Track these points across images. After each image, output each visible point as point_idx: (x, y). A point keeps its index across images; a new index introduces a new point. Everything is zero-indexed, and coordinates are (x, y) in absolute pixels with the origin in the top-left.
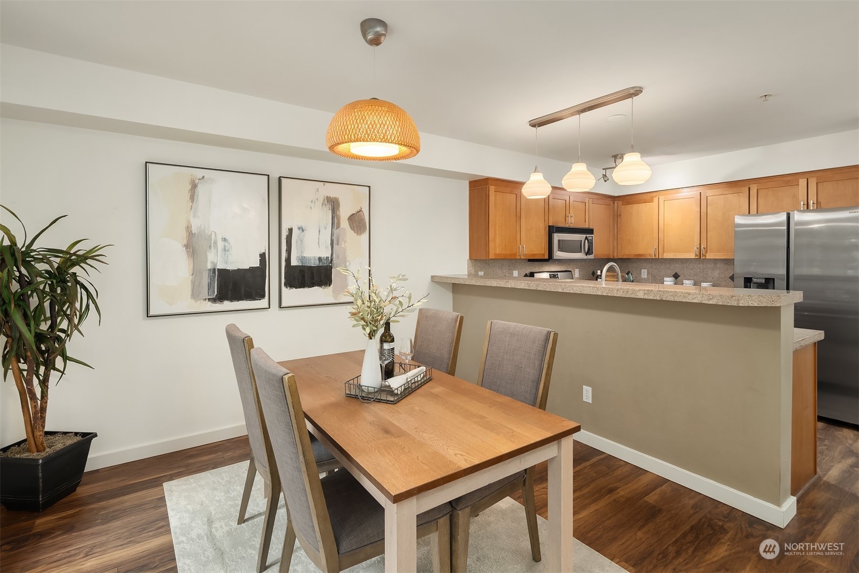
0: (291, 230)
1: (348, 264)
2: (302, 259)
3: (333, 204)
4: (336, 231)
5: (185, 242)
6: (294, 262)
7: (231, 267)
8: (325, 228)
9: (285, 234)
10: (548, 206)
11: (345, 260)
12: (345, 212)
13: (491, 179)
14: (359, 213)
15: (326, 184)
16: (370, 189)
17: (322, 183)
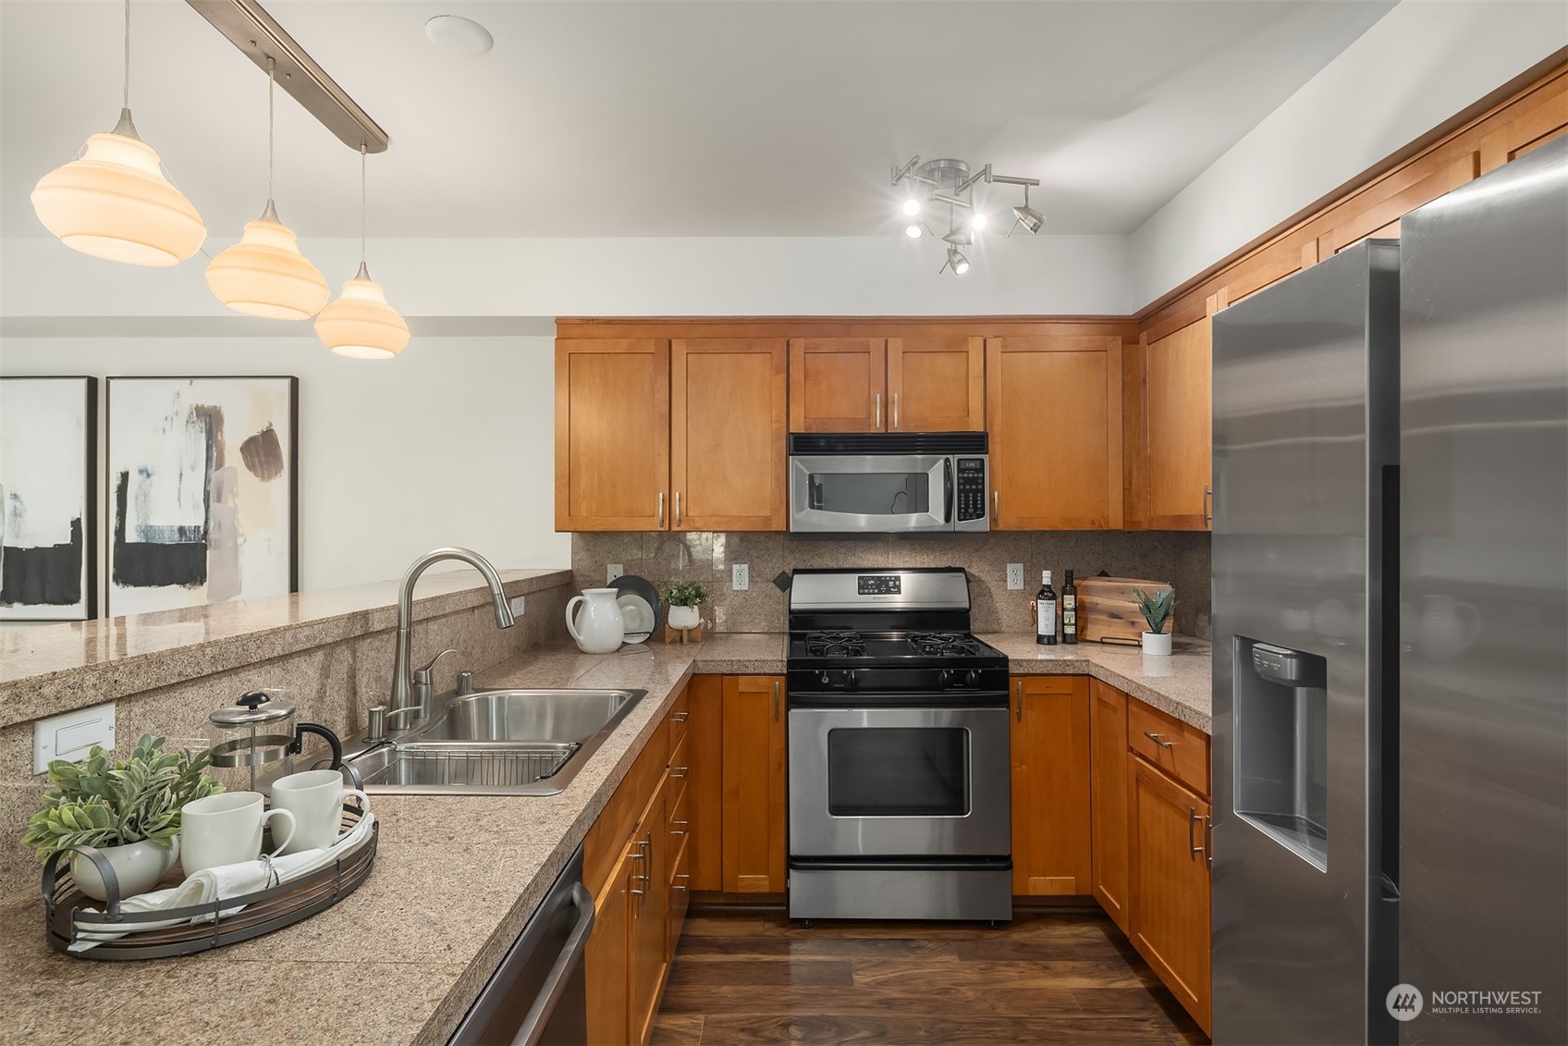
0: (125, 476)
1: (240, 541)
2: (147, 530)
3: (210, 420)
4: (214, 475)
6: (132, 537)
7: (25, 545)
8: (193, 469)
9: (115, 482)
10: (785, 375)
11: (235, 533)
12: (234, 436)
13: (562, 323)
14: (268, 435)
15: (195, 381)
16: (295, 382)
17: (188, 381)
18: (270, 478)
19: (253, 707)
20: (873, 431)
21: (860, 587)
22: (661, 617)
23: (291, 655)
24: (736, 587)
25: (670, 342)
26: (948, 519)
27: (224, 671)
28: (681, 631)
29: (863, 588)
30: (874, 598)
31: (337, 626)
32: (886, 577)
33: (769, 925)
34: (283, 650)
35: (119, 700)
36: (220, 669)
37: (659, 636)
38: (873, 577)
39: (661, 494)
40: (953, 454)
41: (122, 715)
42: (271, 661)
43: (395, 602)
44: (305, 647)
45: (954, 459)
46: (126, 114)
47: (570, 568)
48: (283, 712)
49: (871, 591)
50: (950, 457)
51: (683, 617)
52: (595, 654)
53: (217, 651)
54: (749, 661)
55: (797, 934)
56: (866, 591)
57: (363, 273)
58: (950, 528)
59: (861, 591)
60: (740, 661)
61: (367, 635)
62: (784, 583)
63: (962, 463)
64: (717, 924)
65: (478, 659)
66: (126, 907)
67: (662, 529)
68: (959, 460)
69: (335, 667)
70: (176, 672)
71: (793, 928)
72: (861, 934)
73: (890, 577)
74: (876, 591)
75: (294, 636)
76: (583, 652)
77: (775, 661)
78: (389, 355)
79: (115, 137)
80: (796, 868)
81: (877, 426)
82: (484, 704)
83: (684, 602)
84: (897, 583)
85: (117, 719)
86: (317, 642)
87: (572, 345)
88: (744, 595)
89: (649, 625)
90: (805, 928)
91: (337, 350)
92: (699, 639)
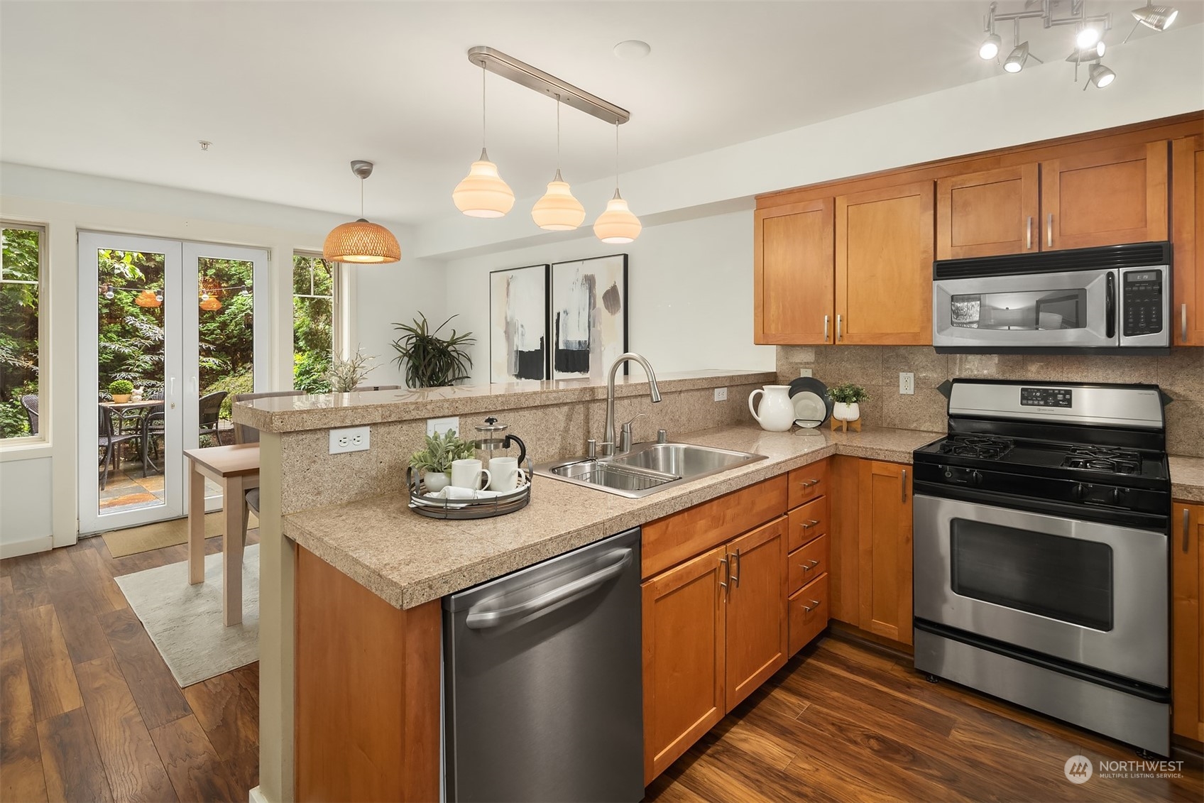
0: (559, 314)
1: (603, 349)
2: (567, 343)
3: (590, 281)
4: (592, 312)
5: (504, 329)
6: (561, 347)
7: (526, 350)
8: (584, 310)
9: (555, 318)
10: (932, 212)
11: (601, 345)
12: (600, 291)
13: (759, 198)
14: (614, 289)
15: (585, 262)
16: (626, 257)
17: (582, 262)
18: (615, 313)
19: (491, 424)
20: (1024, 252)
21: (1023, 398)
22: (829, 409)
23: (548, 406)
24: (902, 391)
25: (835, 199)
26: (1110, 333)
27: (507, 410)
28: (842, 421)
29: (1026, 398)
30: (1040, 410)
31: (574, 394)
32: (1054, 390)
33: (897, 667)
34: (540, 403)
35: (461, 416)
36: (506, 408)
37: (826, 424)
38: (1038, 390)
39: (826, 317)
40: (1119, 267)
41: (462, 423)
42: (536, 407)
43: (607, 385)
44: (553, 403)
45: (1119, 273)
46: (484, 150)
47: (775, 371)
48: (501, 427)
49: (1036, 402)
50: (1115, 271)
51: (846, 411)
52: (769, 431)
53: (504, 399)
54: (880, 450)
55: (919, 682)
56: (1030, 402)
57: (618, 195)
58: (1113, 342)
59: (1025, 402)
60: (873, 449)
61: (594, 401)
62: (946, 389)
63: (1129, 275)
64: (854, 651)
65: (684, 425)
66: (427, 495)
67: (828, 343)
68: (1126, 274)
69: (575, 416)
70: (484, 406)
71: (918, 677)
72: (982, 705)
73: (1059, 390)
74: (1042, 403)
75: (547, 397)
76: (764, 430)
77: (903, 452)
78: (632, 240)
79: (482, 162)
80: (919, 628)
81: (1027, 245)
82: (667, 450)
83: (844, 399)
84: (1068, 396)
85: (460, 424)
86: (561, 401)
87: (764, 213)
88: (909, 399)
89: (821, 415)
90: (929, 681)
91: (604, 241)
92: (859, 430)
